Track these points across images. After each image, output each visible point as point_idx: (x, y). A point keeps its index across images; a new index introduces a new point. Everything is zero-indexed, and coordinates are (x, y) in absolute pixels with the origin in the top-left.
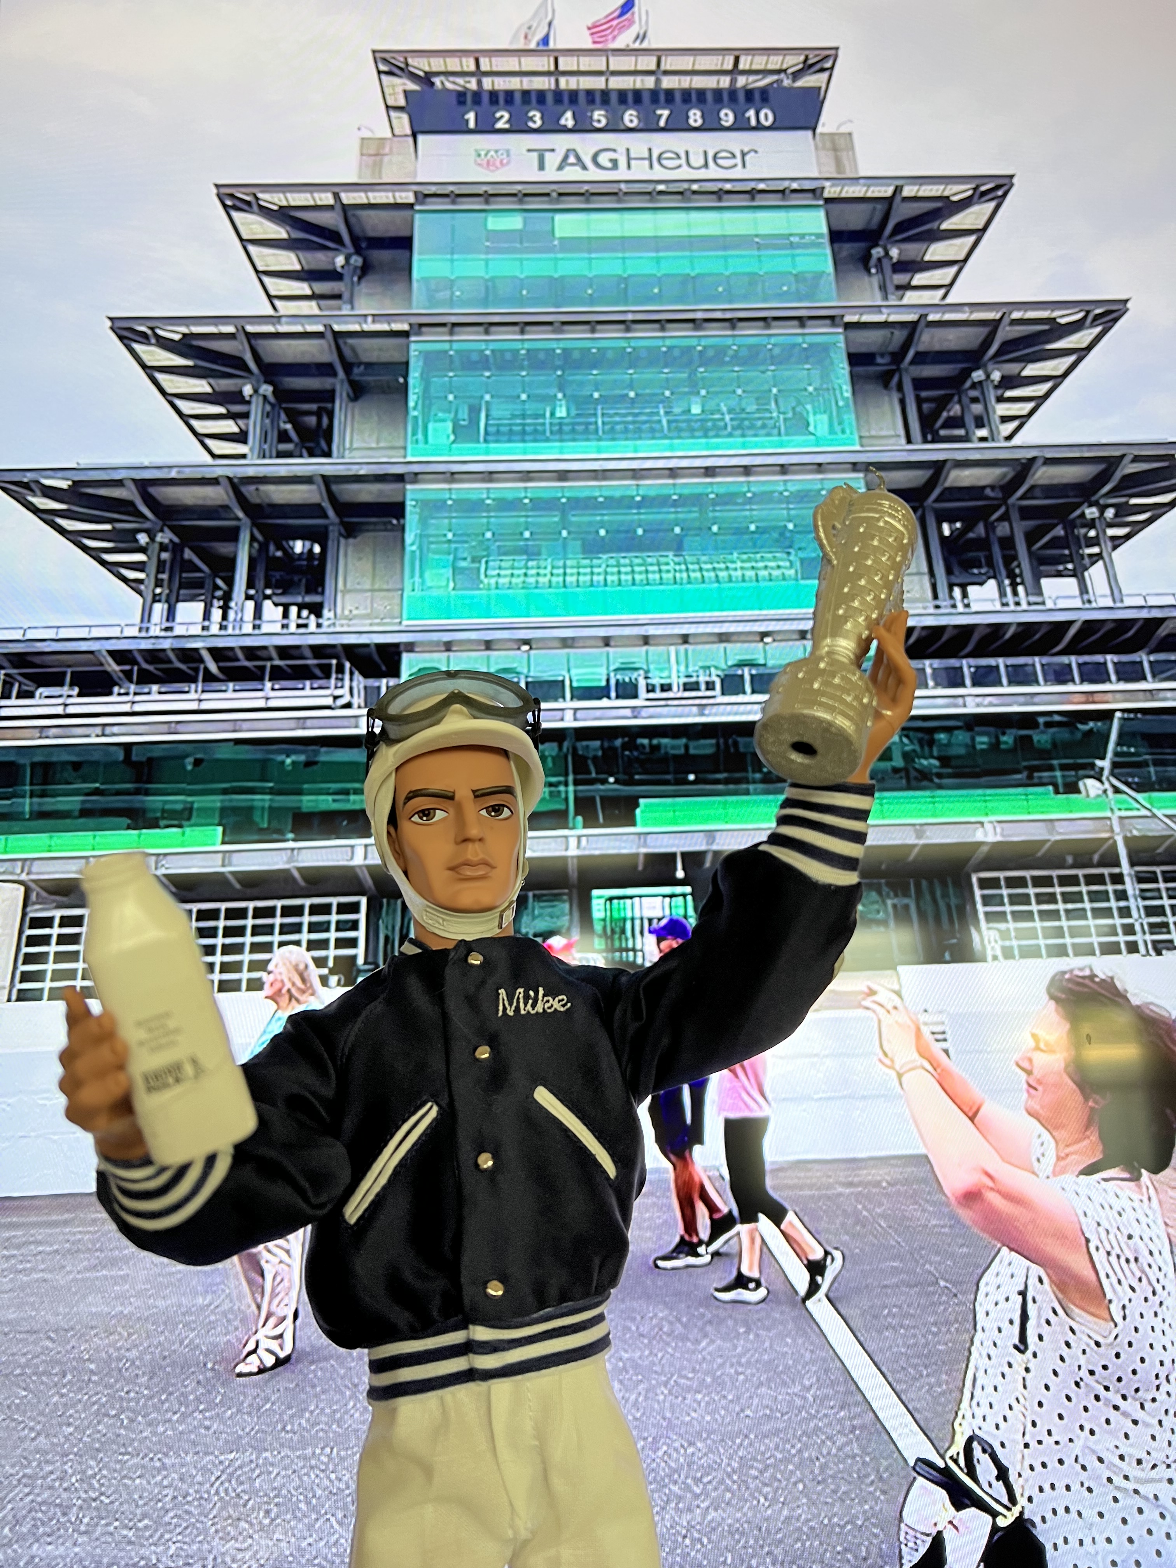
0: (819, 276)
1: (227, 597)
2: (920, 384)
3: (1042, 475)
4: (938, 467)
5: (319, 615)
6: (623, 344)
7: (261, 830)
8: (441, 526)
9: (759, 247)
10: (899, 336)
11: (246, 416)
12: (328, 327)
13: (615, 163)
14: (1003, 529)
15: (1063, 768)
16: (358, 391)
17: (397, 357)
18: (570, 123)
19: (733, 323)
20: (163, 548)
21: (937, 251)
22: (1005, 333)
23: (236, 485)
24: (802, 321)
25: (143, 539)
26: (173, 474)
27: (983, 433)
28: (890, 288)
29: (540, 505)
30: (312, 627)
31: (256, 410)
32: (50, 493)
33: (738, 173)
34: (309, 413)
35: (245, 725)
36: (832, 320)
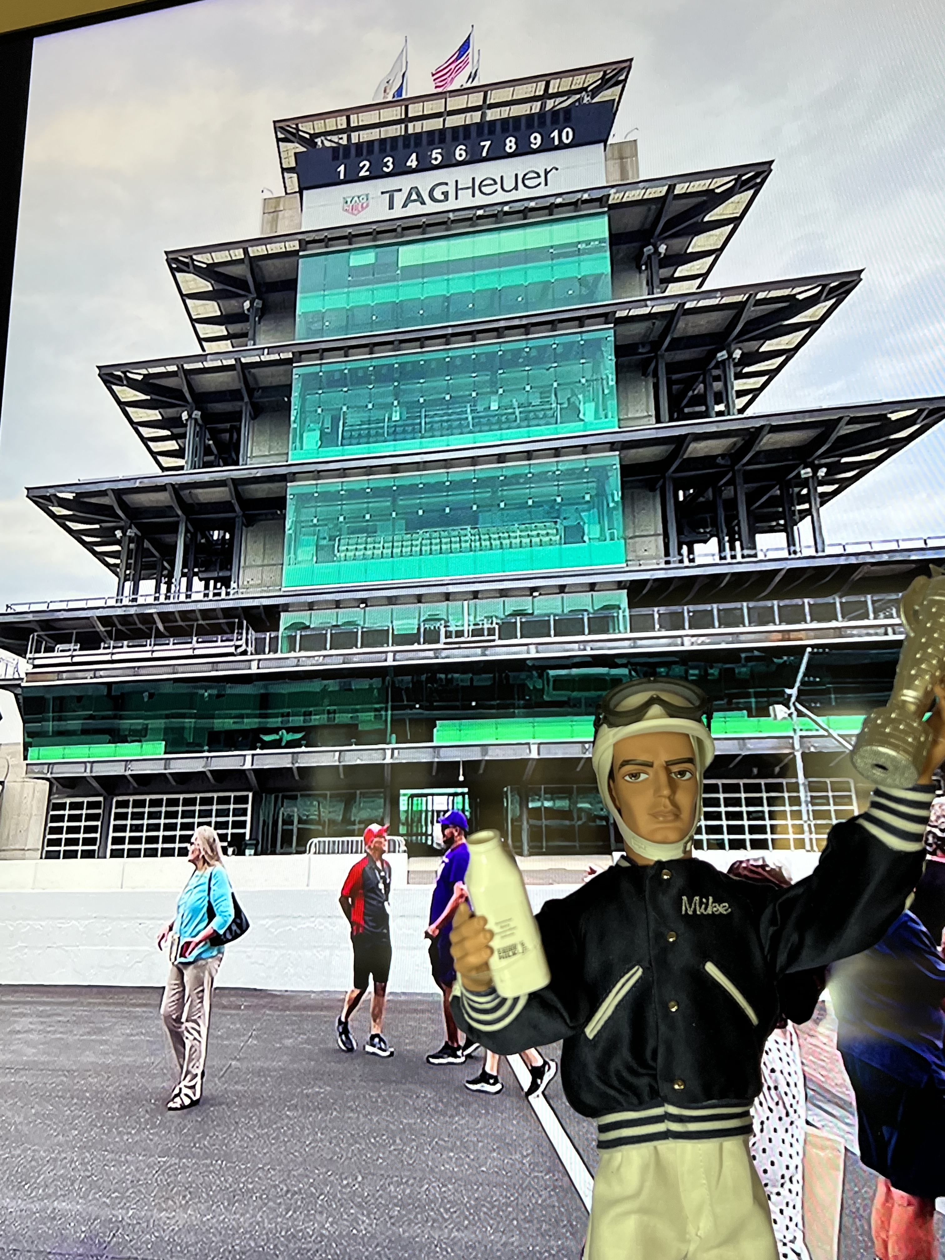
0: (598, 277)
1: (170, 576)
2: (672, 368)
3: (768, 441)
4: (680, 441)
5: (228, 586)
6: (443, 355)
7: (189, 744)
8: (308, 513)
9: (553, 257)
10: (659, 325)
11: (183, 436)
12: (238, 360)
13: (446, 194)
14: (729, 492)
15: (757, 695)
16: (257, 412)
17: (283, 381)
18: (414, 164)
19: (526, 329)
20: (131, 540)
21: (699, 243)
22: (751, 312)
23: (177, 489)
24: (581, 321)
25: (119, 534)
26: (137, 484)
27: (721, 407)
28: (656, 282)
29: (377, 492)
30: (223, 596)
31: (190, 431)
32: (63, 503)
33: (541, 191)
34: (225, 431)
35: (181, 669)
36: (606, 317)
